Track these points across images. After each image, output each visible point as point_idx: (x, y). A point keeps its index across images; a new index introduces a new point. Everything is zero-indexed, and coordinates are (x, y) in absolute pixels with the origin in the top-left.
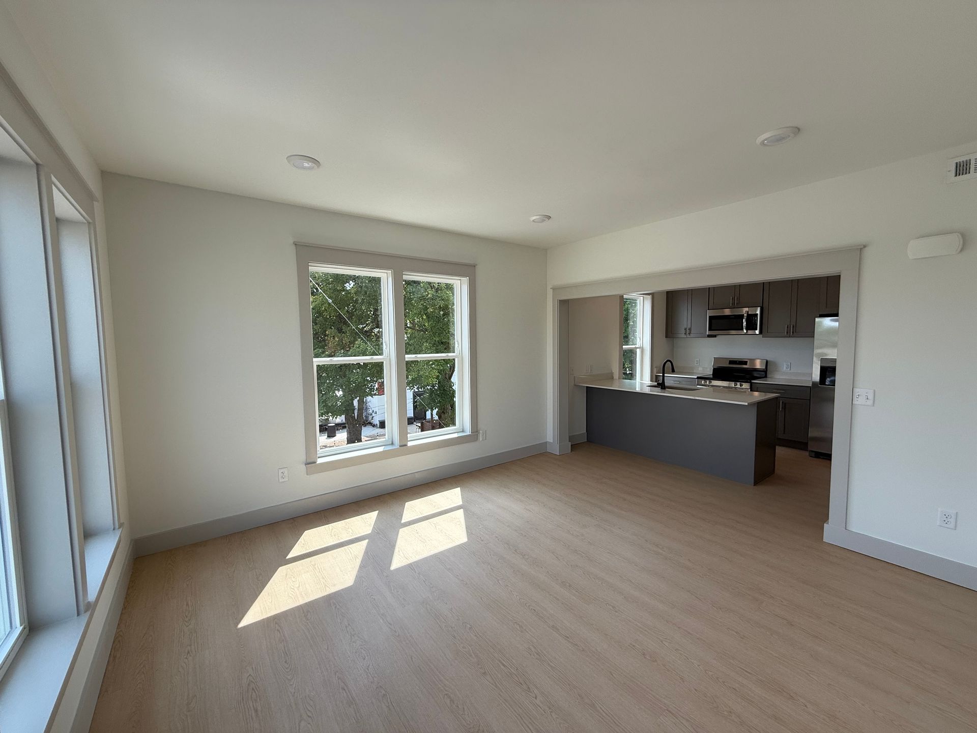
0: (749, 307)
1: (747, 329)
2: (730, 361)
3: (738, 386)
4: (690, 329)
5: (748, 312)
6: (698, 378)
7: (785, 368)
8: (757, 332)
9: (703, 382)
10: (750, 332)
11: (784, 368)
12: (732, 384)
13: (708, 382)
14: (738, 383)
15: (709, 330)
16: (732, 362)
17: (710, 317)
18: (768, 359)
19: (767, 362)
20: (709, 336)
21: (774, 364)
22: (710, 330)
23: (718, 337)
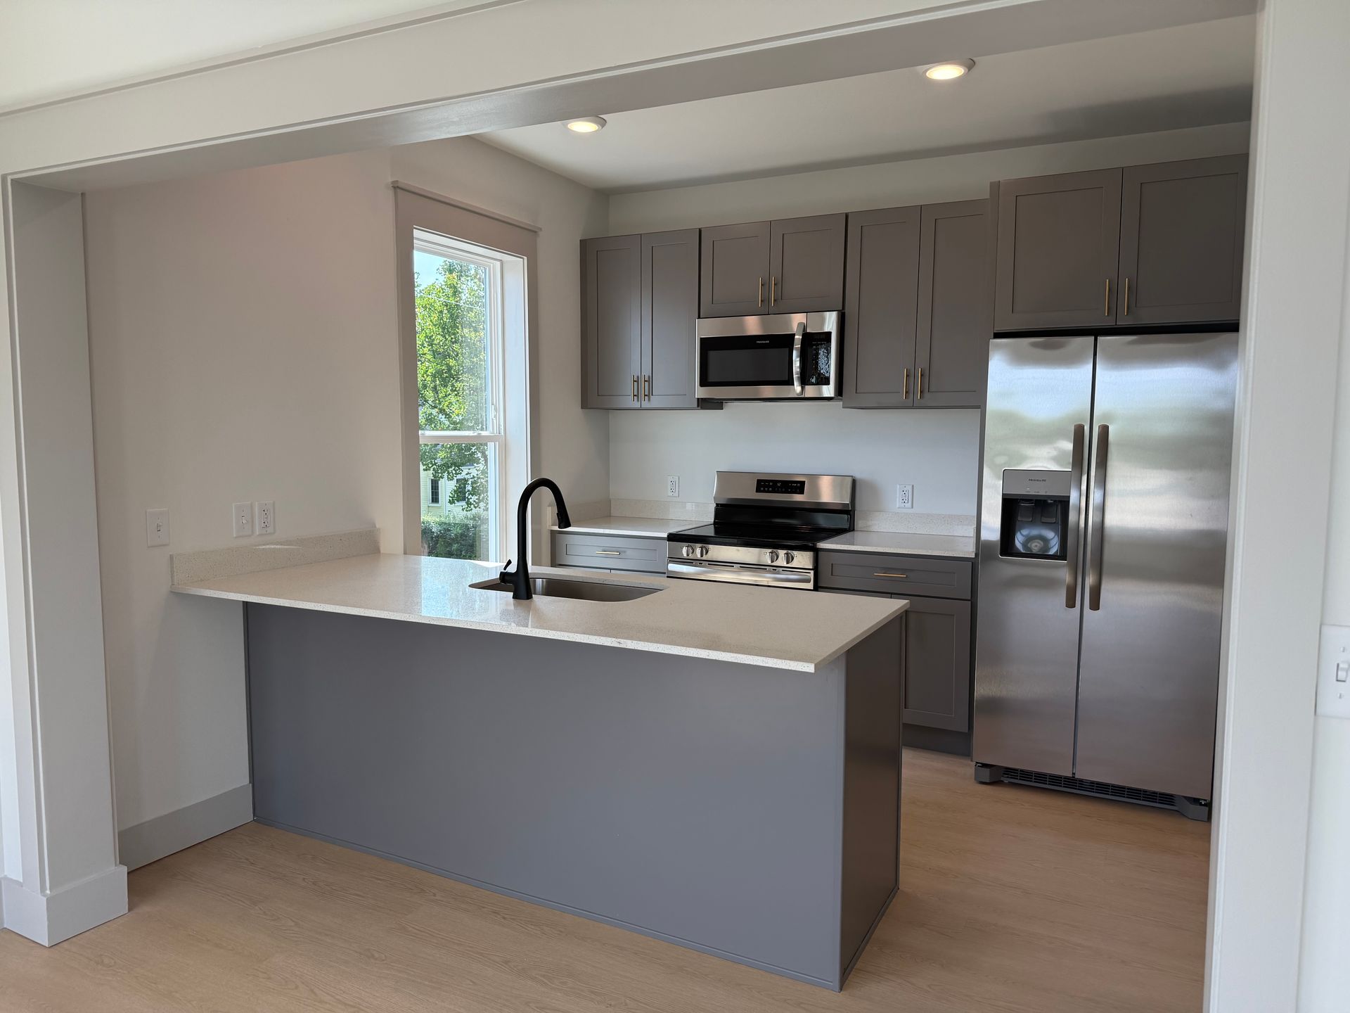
0: (807, 313)
1: (804, 382)
2: (759, 482)
3: (781, 561)
4: (650, 381)
5: (805, 329)
6: (673, 538)
7: (898, 503)
8: (828, 391)
9: (684, 550)
10: (810, 391)
11: (894, 501)
12: (763, 555)
13: (698, 551)
14: (782, 553)
15: (701, 384)
16: (765, 484)
17: (702, 340)
18: (858, 476)
19: (854, 482)
20: (704, 404)
21: (873, 488)
22: (704, 383)
23: (731, 407)
